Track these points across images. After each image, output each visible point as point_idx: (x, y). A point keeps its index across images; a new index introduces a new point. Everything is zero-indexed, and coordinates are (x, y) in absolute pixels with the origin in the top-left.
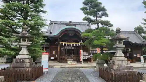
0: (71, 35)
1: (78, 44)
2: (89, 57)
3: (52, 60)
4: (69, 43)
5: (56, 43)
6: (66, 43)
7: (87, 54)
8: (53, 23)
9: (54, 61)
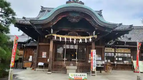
0: (74, 20)
1: (88, 39)
2: (103, 62)
3: (41, 67)
4: (71, 38)
5: (46, 36)
6: (65, 37)
7: (100, 59)
8: (45, 11)
9: (43, 69)
